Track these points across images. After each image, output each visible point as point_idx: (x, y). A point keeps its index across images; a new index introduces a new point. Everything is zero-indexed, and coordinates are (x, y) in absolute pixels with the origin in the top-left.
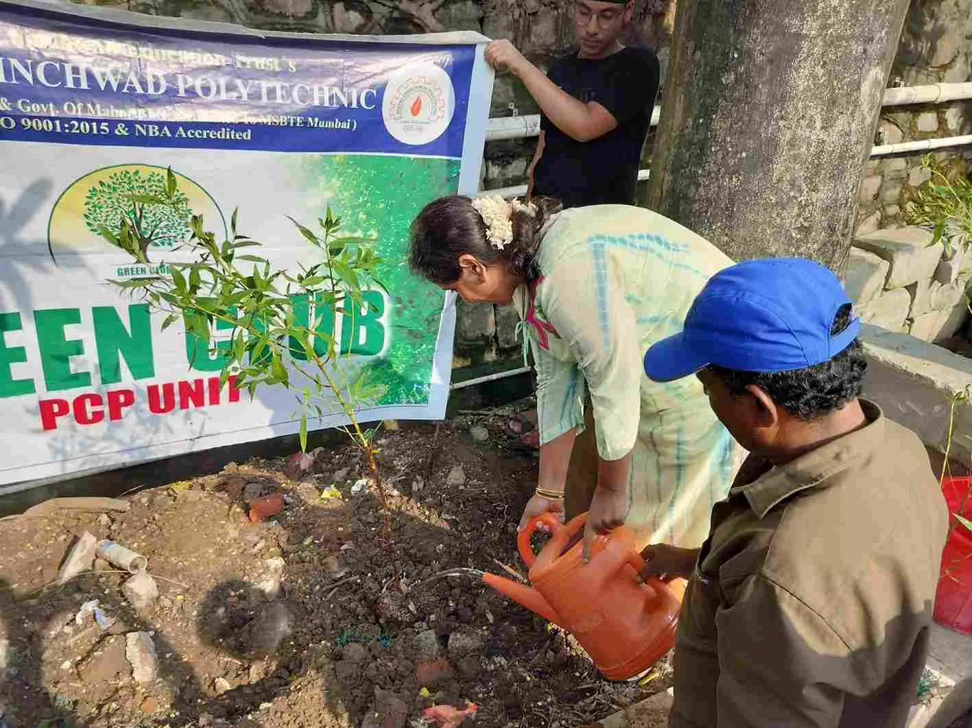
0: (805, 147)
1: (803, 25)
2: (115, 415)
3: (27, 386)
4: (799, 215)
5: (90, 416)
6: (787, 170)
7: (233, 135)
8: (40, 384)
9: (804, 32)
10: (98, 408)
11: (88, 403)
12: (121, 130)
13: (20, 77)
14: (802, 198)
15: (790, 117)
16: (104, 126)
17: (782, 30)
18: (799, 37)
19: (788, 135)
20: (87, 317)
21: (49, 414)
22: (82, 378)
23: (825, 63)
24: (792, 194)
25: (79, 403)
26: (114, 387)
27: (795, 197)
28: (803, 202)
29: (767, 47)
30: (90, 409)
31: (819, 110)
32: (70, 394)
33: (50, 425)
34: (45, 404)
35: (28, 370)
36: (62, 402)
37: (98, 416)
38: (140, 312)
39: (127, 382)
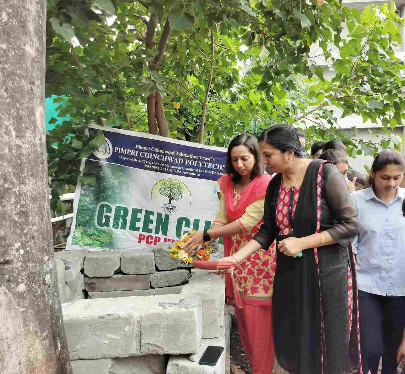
2: (155, 243)
3: (138, 229)
5: (149, 242)
7: (196, 174)
8: (141, 229)
10: (152, 240)
11: (150, 237)
12: (171, 171)
13: (154, 157)
16: (167, 169)
20: (155, 214)
21: (141, 238)
22: (150, 231)
25: (148, 237)
26: (157, 235)
30: (150, 240)
32: (146, 234)
33: (140, 242)
34: (140, 235)
35: (139, 225)
36: (144, 236)
37: (151, 243)
38: (167, 217)
39: (160, 235)
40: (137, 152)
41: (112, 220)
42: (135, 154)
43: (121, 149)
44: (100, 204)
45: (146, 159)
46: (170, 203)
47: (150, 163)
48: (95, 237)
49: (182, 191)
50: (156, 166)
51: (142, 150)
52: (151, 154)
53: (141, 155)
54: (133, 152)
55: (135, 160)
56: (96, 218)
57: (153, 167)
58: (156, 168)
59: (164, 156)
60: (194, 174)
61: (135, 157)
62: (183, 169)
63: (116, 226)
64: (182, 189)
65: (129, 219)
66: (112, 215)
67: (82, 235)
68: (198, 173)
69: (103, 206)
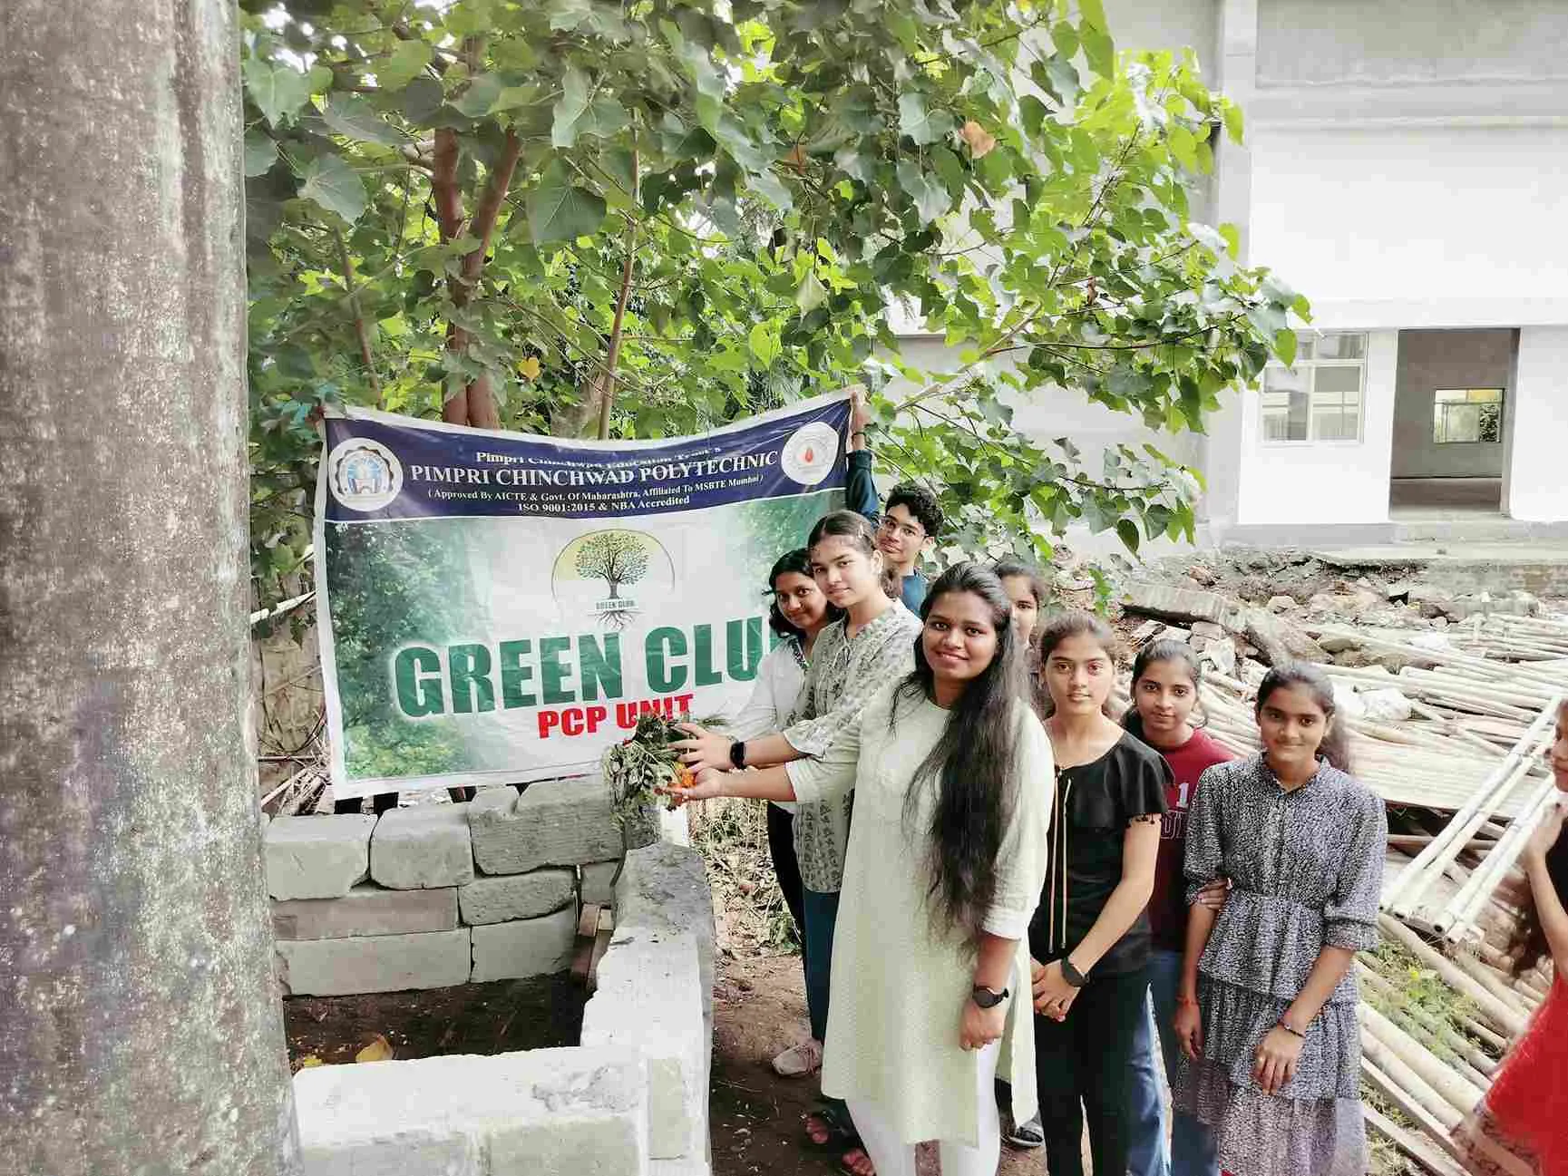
0: (191, 867)
1: (125, 652)
2: (592, 729)
3: (530, 700)
4: (217, 997)
5: (573, 729)
6: (173, 920)
7: (676, 501)
8: (540, 699)
9: (133, 664)
10: (579, 722)
11: (572, 715)
12: (603, 508)
13: (543, 480)
14: (213, 962)
15: (149, 823)
16: (592, 505)
17: (86, 666)
18: (123, 675)
19: (156, 857)
20: (574, 643)
21: (545, 722)
22: (570, 696)
23: (184, 711)
24: (194, 963)
25: (566, 714)
26: (593, 704)
27: (202, 967)
28: (217, 967)
29: (61, 705)
30: (574, 723)
31: (196, 794)
32: (560, 708)
33: (544, 734)
34: (542, 716)
35: (532, 686)
36: (554, 715)
37: (579, 729)
38: (611, 639)
39: (602, 700)
40: (485, 472)
41: (447, 691)
42: (481, 477)
43: (431, 471)
44: (397, 652)
45: (520, 488)
46: (613, 595)
47: (533, 497)
48: (408, 749)
49: (644, 553)
50: (554, 502)
51: (500, 466)
52: (533, 472)
53: (499, 480)
54: (473, 473)
55: (484, 495)
56: (394, 693)
57: (546, 507)
58: (556, 508)
59: (572, 473)
60: (670, 502)
61: (483, 487)
62: (636, 495)
63: (462, 705)
64: (641, 549)
65: (495, 676)
66: (444, 675)
67: (371, 747)
68: (682, 495)
69: (408, 656)
